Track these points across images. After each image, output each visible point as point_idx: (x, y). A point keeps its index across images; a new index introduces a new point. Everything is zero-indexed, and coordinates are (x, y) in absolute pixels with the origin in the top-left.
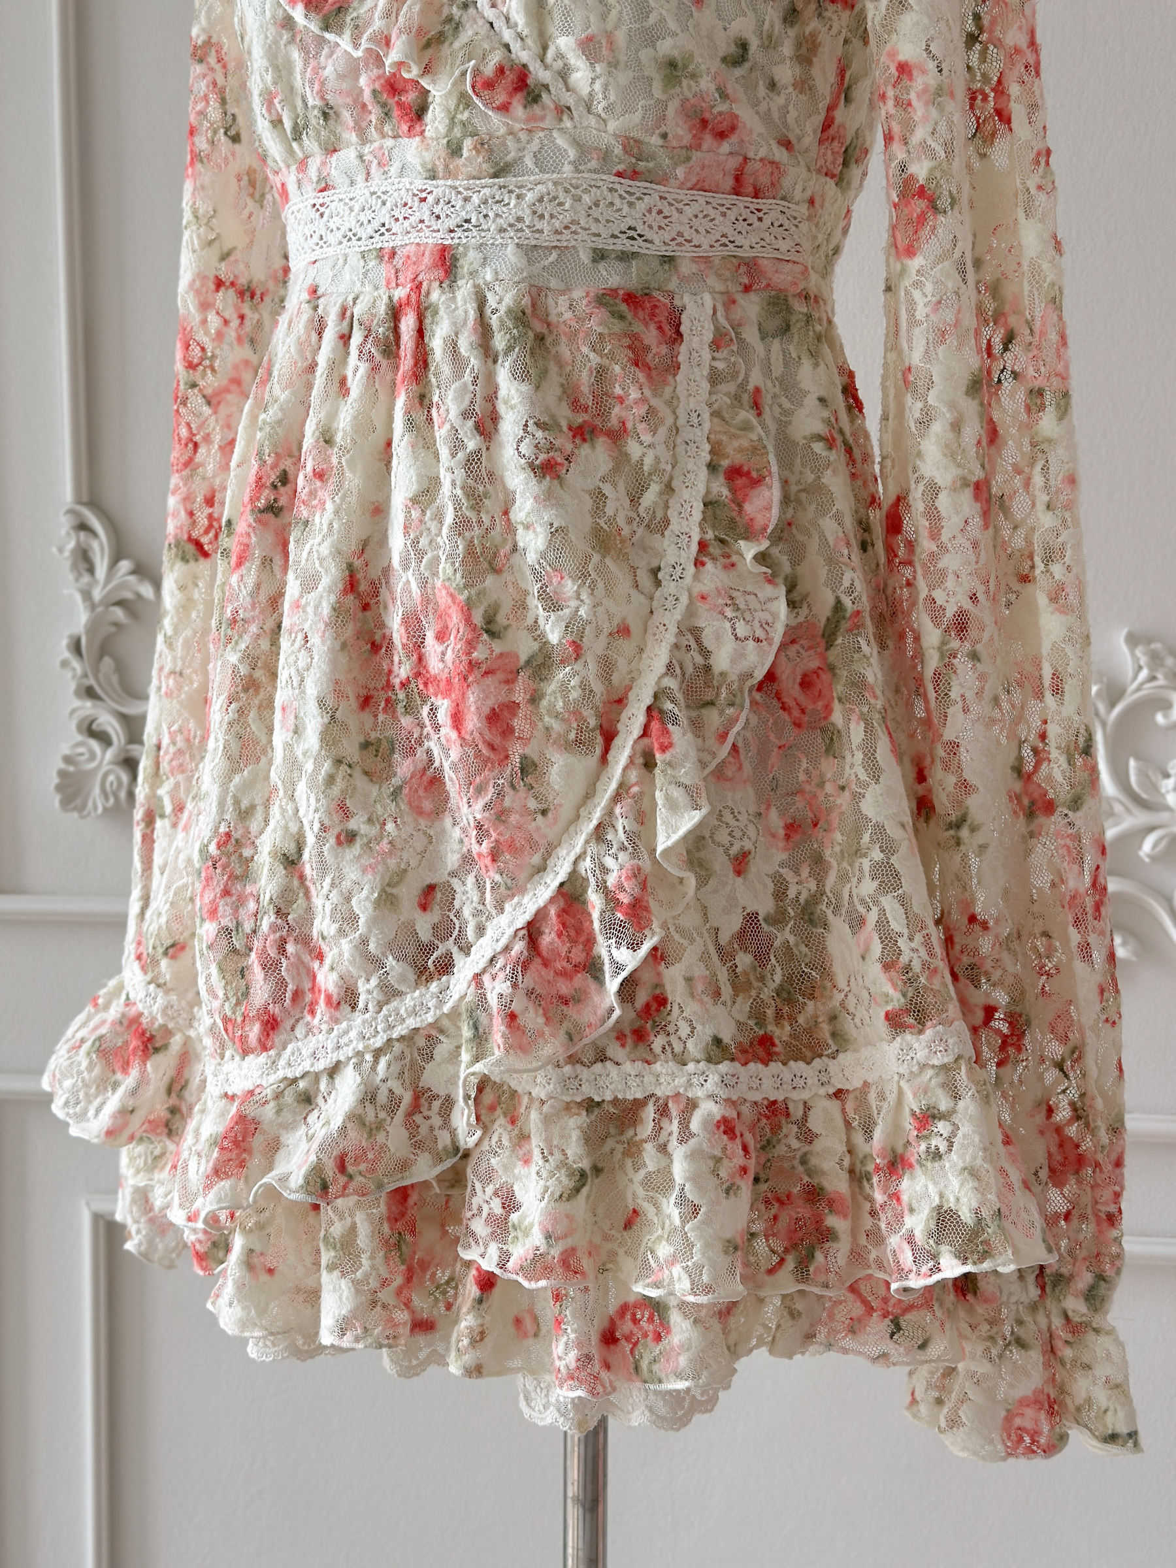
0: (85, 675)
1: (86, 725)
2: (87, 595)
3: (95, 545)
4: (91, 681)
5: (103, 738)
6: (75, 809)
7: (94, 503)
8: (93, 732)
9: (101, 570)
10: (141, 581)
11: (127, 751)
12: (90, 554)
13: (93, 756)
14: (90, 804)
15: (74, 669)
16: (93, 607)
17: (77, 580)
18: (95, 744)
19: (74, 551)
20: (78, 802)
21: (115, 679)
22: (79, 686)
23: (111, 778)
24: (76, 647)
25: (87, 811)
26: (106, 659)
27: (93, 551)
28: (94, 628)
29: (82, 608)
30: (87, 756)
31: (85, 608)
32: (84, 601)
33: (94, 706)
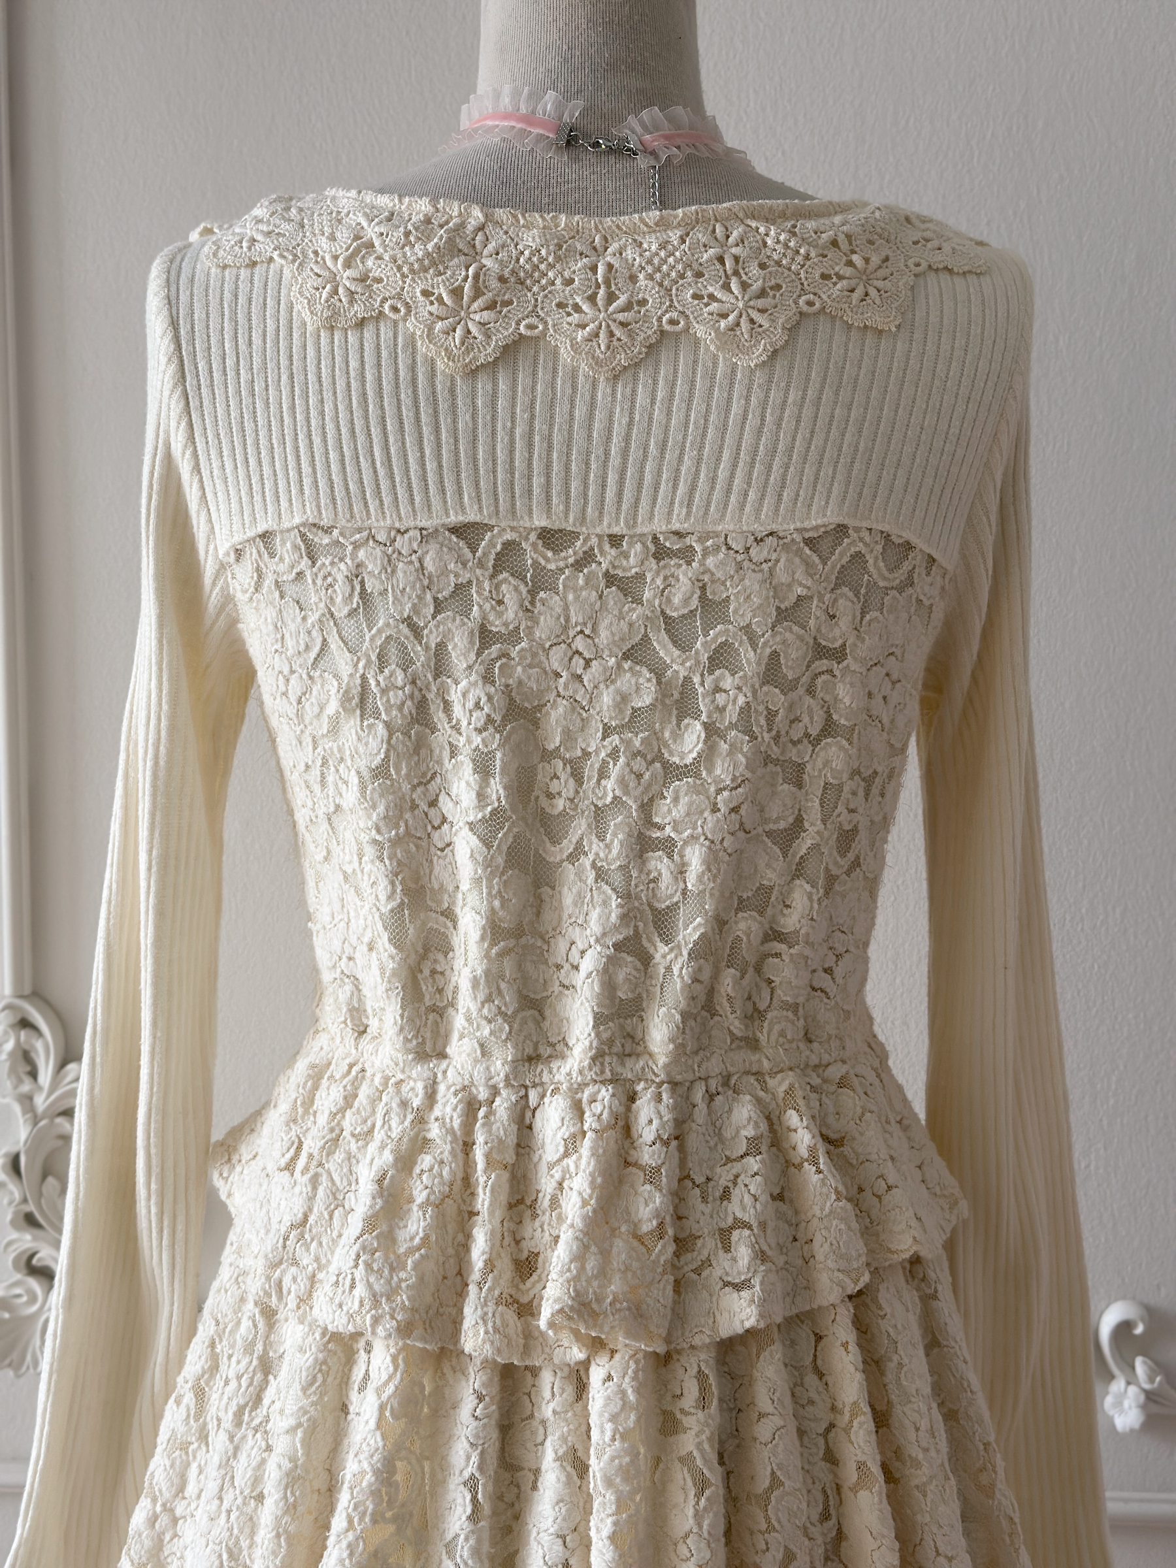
0: (25, 1201)
1: (25, 1258)
2: (28, 1105)
3: (39, 1045)
4: (31, 1207)
5: (46, 1275)
6: (10, 1365)
7: (37, 996)
8: (31, 1268)
9: (45, 1075)
12: (33, 1055)
13: (33, 1299)
14: (29, 1358)
15: (12, 1193)
16: (36, 1120)
17: (16, 1087)
18: (34, 1284)
19: (12, 1054)
20: (15, 1356)
22: (16, 1213)
24: (14, 1165)
25: (24, 1369)
26: (51, 1180)
27: (37, 1052)
28: (35, 1142)
29: (21, 1121)
30: (25, 1299)
31: (25, 1121)
32: (24, 1113)
33: (35, 1239)
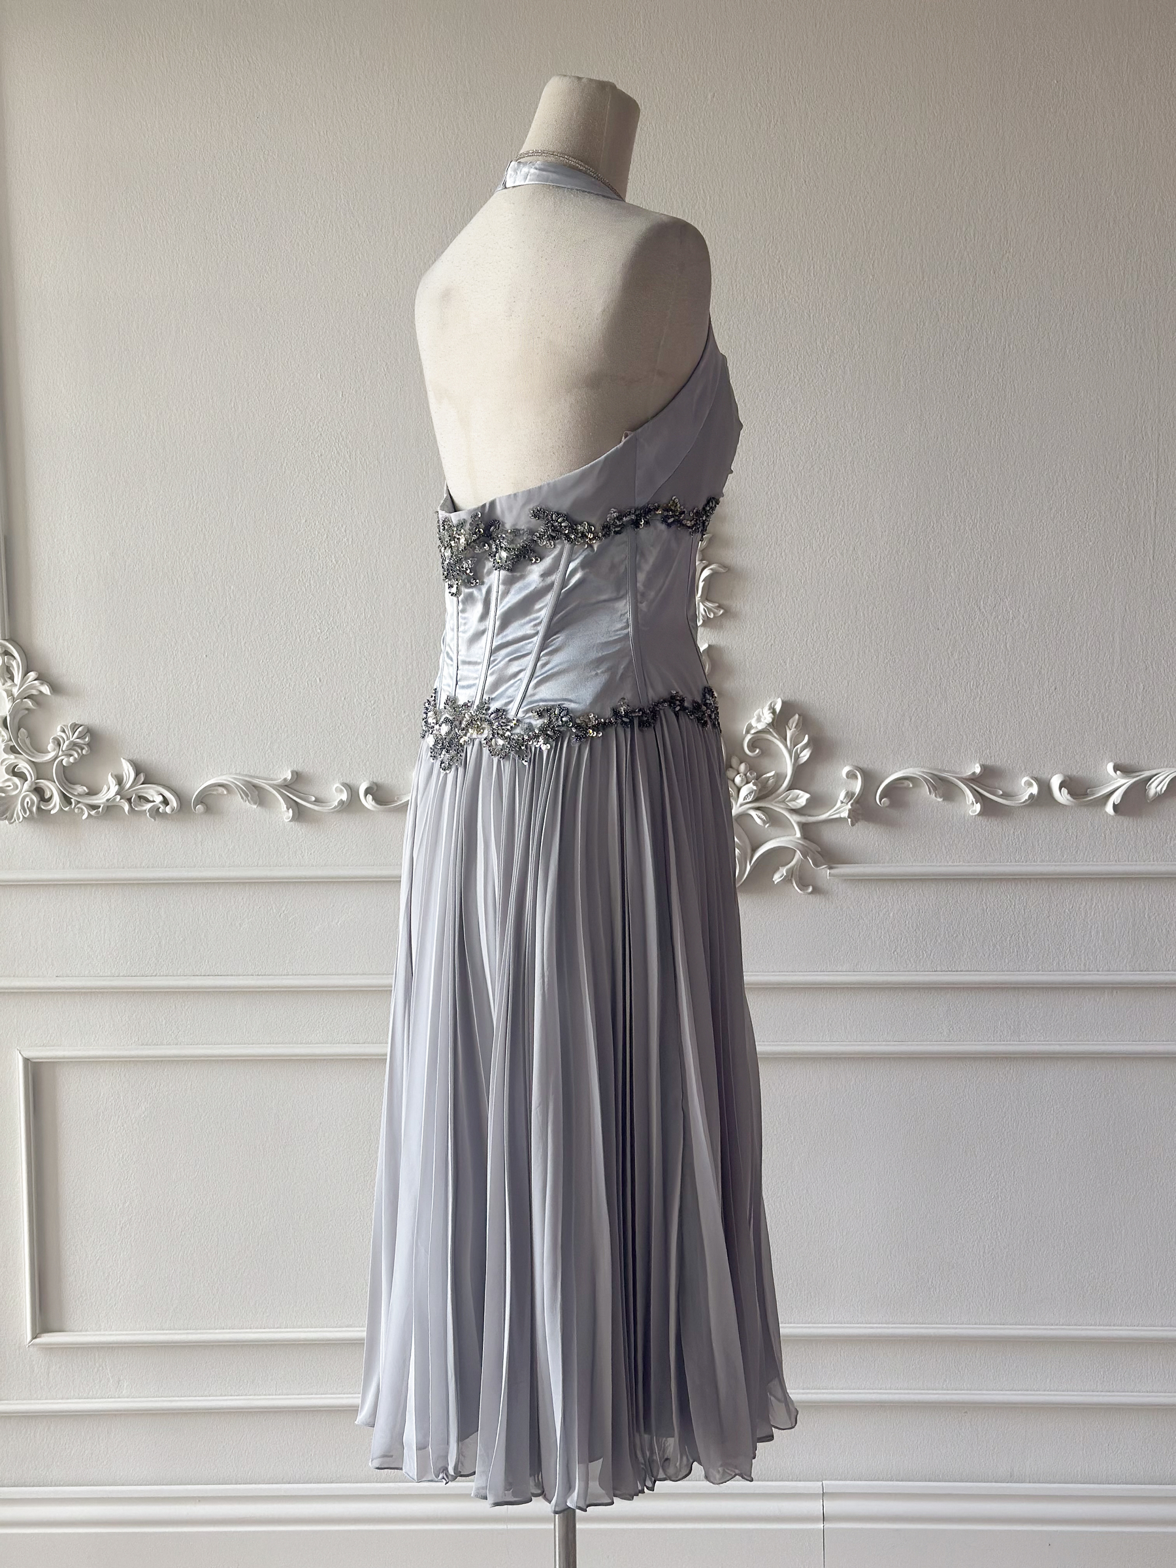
0: (10, 740)
1: (11, 768)
2: (10, 694)
3: (14, 663)
4: (13, 743)
5: (22, 776)
6: (6, 818)
7: (12, 640)
8: (14, 772)
9: (18, 679)
10: (42, 684)
11: (36, 783)
12: (11, 669)
13: (16, 787)
14: (15, 815)
15: (4, 736)
16: (14, 700)
17: (4, 684)
18: (16, 780)
20: (9, 814)
21: (28, 741)
23: (27, 799)
24: (4, 723)
25: (13, 820)
26: (22, 730)
27: (13, 668)
28: (14, 712)
29: (7, 700)
30: (12, 787)
31: (9, 700)
32: (8, 696)
33: (16, 758)
